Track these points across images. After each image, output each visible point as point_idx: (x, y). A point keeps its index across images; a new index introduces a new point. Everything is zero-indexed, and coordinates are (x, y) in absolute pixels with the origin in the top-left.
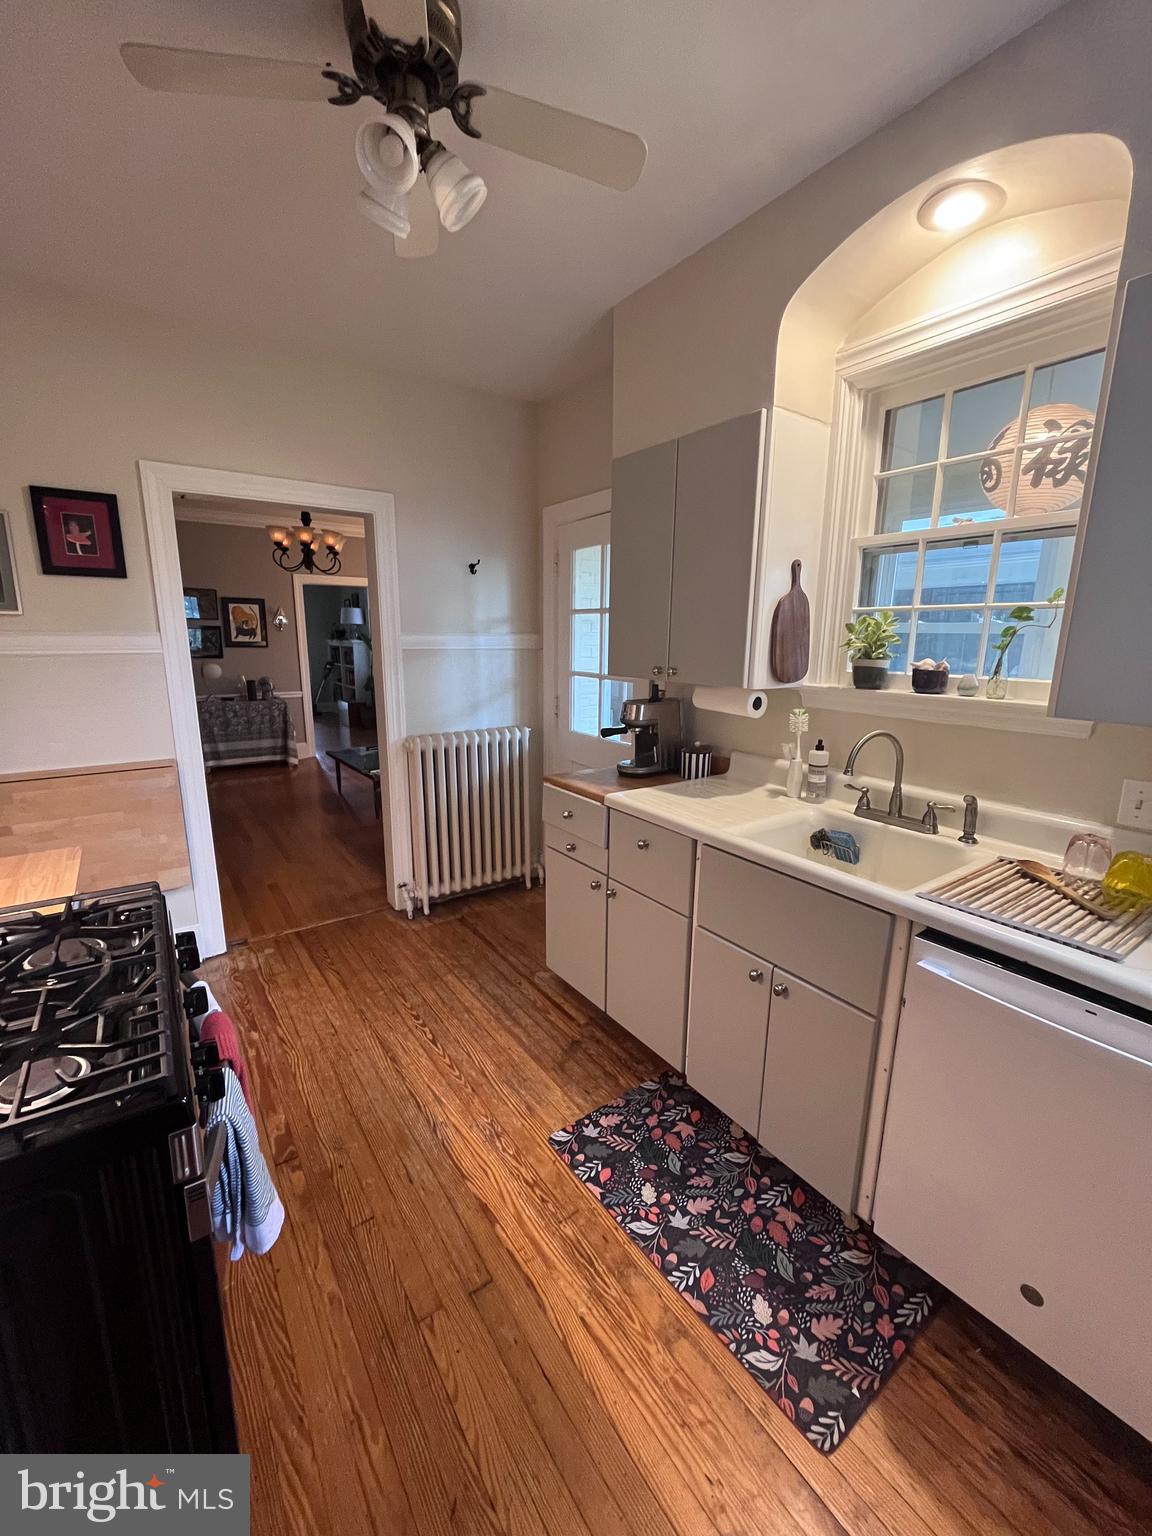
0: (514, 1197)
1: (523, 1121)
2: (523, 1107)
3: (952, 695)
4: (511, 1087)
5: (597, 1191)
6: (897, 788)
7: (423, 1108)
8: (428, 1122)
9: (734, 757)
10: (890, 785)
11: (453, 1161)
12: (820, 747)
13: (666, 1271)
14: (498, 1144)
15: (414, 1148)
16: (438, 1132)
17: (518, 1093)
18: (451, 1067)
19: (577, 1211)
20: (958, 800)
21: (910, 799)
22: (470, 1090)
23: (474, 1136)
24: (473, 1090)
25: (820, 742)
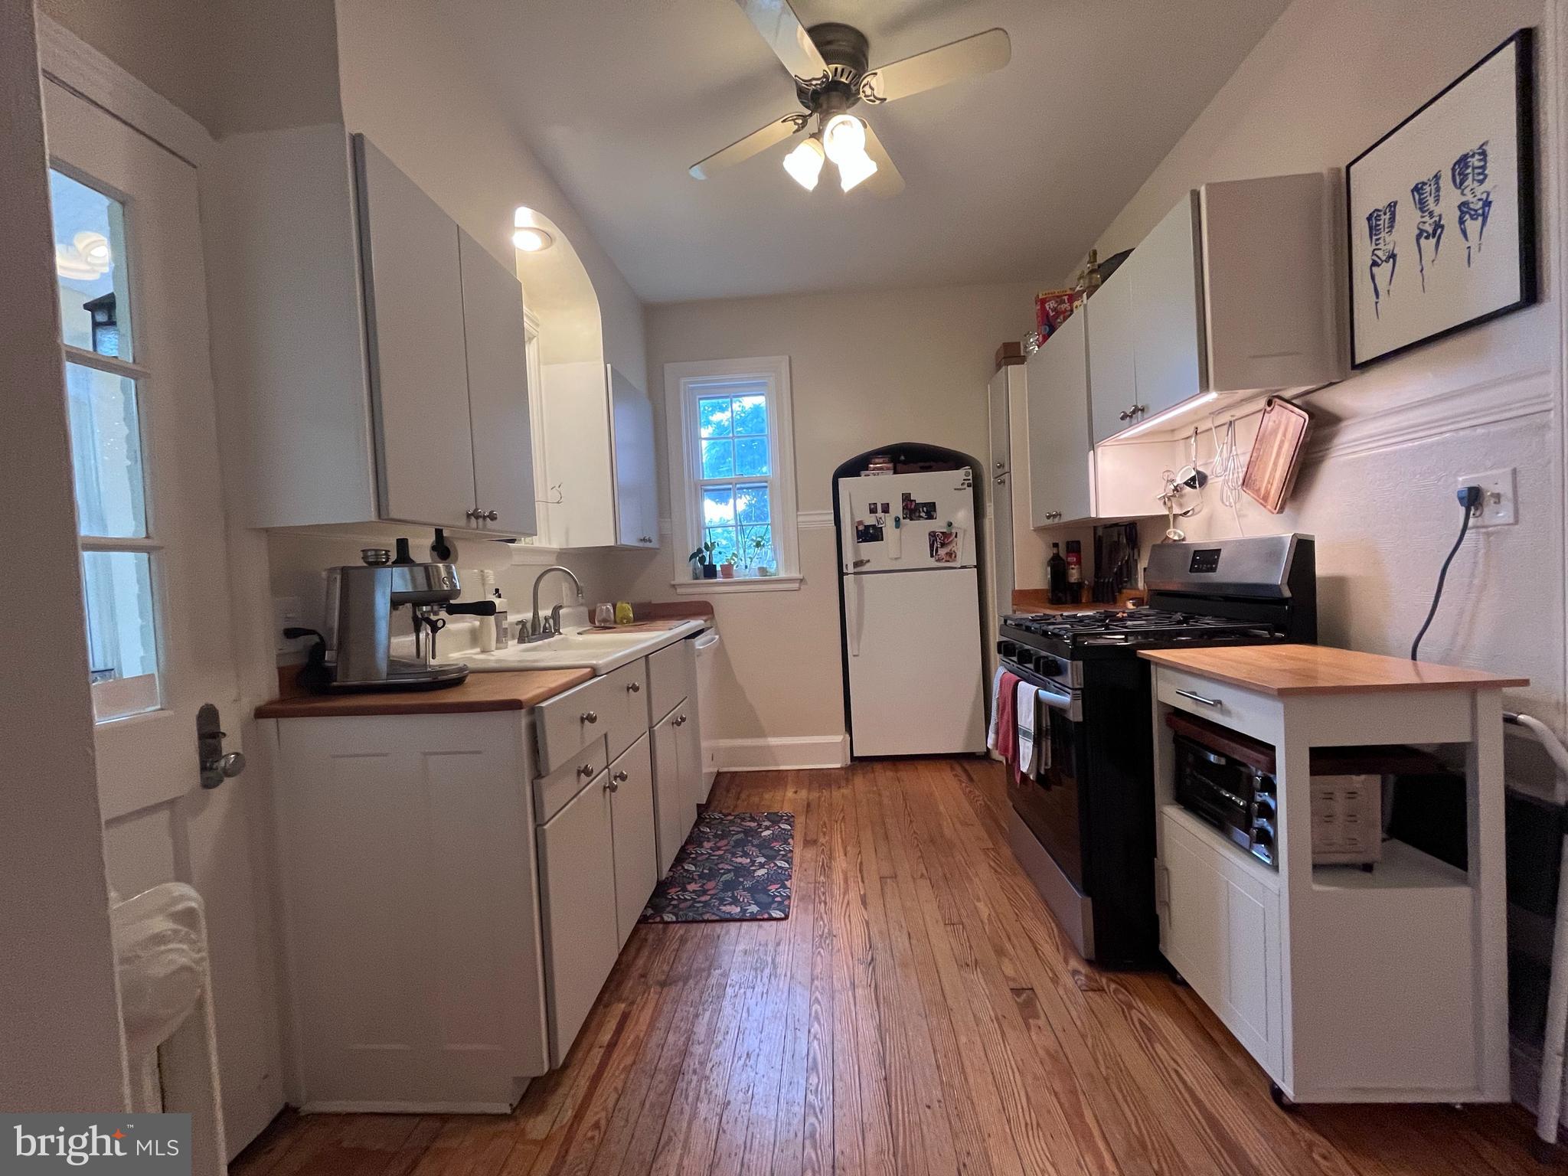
7: (873, 986)
8: (874, 968)
11: (869, 934)
14: (826, 930)
18: (817, 1018)
19: (809, 883)
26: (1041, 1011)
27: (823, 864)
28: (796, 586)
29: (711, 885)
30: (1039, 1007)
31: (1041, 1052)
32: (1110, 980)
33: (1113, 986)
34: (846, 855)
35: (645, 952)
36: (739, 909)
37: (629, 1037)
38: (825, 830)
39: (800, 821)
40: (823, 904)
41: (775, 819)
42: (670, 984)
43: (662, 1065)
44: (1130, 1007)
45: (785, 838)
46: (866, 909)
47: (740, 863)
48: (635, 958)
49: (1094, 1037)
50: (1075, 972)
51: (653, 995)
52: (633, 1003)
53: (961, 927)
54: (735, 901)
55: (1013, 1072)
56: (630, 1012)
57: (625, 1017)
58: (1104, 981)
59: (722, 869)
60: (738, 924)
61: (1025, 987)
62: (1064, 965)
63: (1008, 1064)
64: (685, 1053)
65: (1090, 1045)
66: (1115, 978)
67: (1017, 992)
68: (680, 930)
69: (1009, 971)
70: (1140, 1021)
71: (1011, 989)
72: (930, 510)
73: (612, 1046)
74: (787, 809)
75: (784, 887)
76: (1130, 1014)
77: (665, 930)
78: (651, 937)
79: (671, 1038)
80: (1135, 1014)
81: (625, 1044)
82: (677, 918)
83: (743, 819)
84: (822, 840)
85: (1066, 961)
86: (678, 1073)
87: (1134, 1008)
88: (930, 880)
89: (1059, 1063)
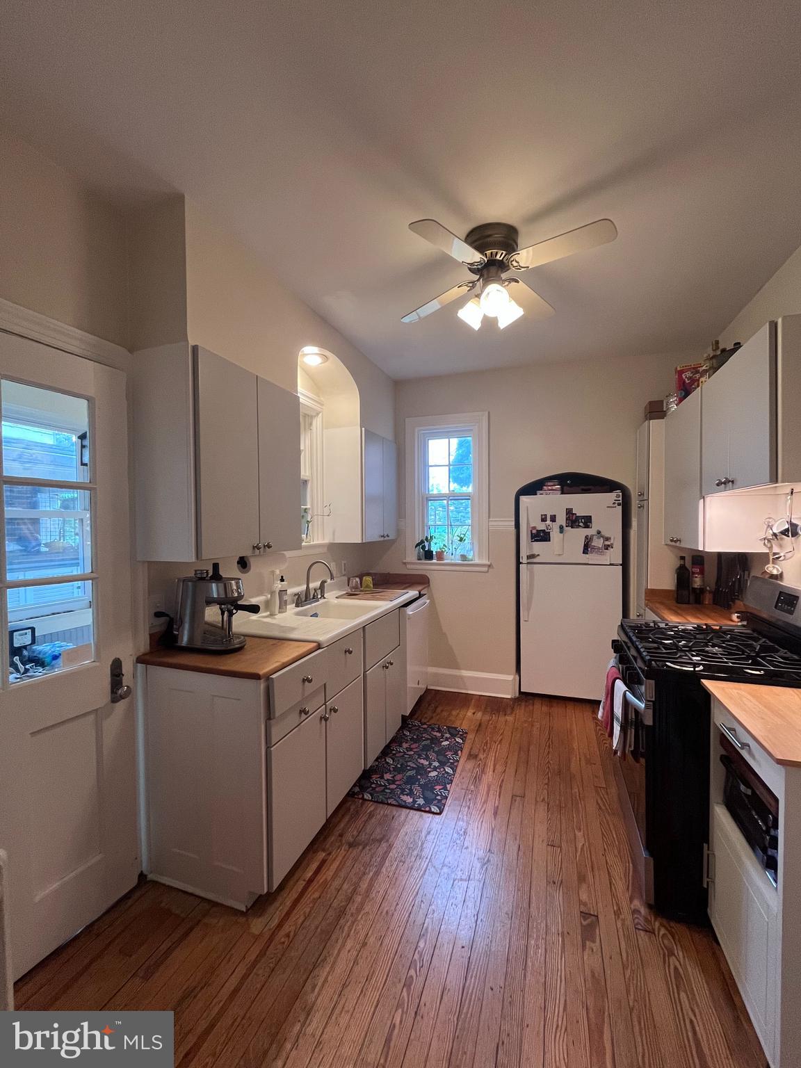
12: (282, 580)
25: (282, 577)
26: (598, 938)
27: (476, 777)
28: (485, 569)
29: (398, 777)
30: (598, 933)
31: (588, 973)
32: (662, 925)
33: (663, 931)
34: (494, 771)
35: (347, 819)
36: (411, 800)
37: (321, 878)
38: (485, 747)
39: (470, 736)
40: (467, 808)
41: (454, 732)
42: (355, 846)
43: (335, 905)
44: (671, 953)
45: (456, 749)
46: (495, 818)
47: (422, 764)
48: (339, 822)
49: (633, 971)
50: (635, 911)
51: (343, 852)
52: (329, 854)
53: (559, 851)
54: (411, 794)
55: (561, 982)
56: (326, 860)
57: (323, 862)
58: (657, 924)
59: (409, 766)
60: (408, 811)
61: (592, 913)
62: (629, 903)
63: (559, 974)
64: (350, 899)
65: (627, 976)
66: (667, 926)
67: (585, 915)
68: (371, 807)
69: (584, 897)
70: (676, 968)
71: (581, 912)
72: (587, 522)
73: (310, 881)
74: (465, 726)
75: (445, 788)
76: (669, 959)
77: (362, 804)
78: (353, 808)
79: (345, 886)
80: (673, 959)
81: (318, 882)
82: (372, 798)
83: (433, 729)
84: (481, 756)
85: (631, 900)
86: (342, 912)
87: (675, 956)
88: (548, 806)
89: (598, 985)
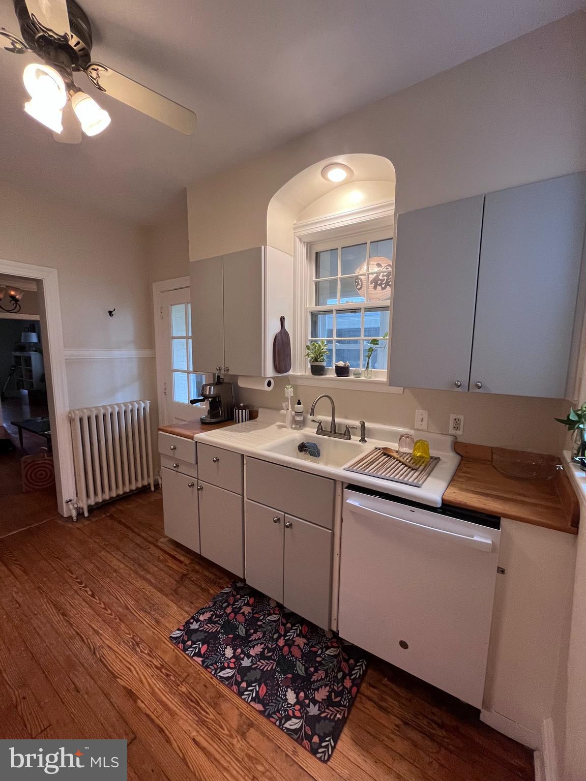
0: (149, 680)
1: (153, 630)
2: (153, 622)
3: (352, 377)
4: (145, 611)
5: (199, 660)
6: (333, 420)
7: (86, 641)
8: (90, 648)
9: (260, 411)
10: (330, 419)
11: (108, 669)
12: (299, 403)
13: (240, 694)
14: (138, 649)
15: (81, 669)
16: (97, 654)
17: (149, 613)
18: (105, 609)
19: (188, 675)
20: (357, 423)
21: (340, 424)
22: (118, 620)
23: (122, 649)
24: (120, 620)
25: (299, 400)
35: (211, 576)
46: (125, 688)
48: (209, 571)
51: (182, 571)
52: (186, 565)
54: (210, 621)
57: (181, 562)
68: (214, 591)
78: (220, 580)
79: (156, 569)
81: (169, 560)
